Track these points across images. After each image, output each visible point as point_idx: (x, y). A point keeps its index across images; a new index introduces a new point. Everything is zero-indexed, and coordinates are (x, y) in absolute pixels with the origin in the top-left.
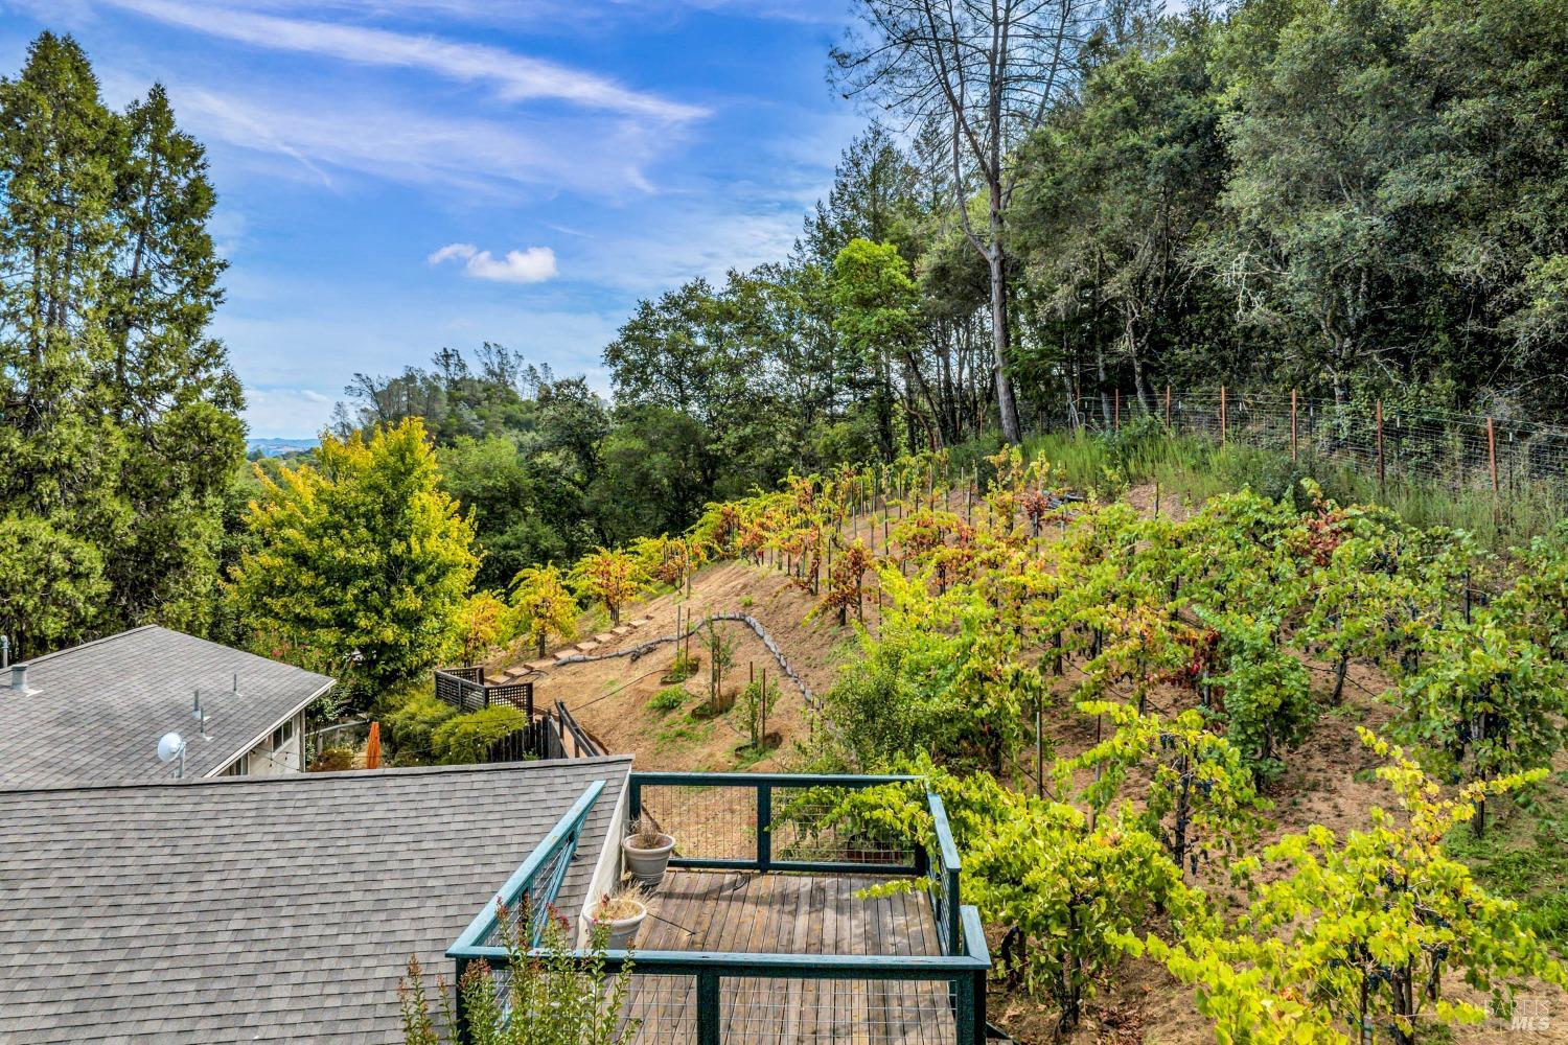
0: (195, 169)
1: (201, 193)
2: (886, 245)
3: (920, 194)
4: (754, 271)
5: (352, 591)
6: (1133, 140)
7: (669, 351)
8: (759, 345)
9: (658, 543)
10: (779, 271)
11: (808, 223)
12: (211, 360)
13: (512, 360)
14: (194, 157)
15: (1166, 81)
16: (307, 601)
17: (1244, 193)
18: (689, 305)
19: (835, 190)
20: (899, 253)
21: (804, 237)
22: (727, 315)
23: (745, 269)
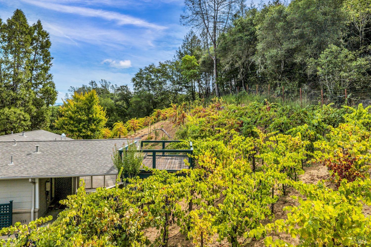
0: (47, 38)
1: (48, 43)
2: (193, 57)
3: (201, 46)
4: (165, 62)
5: (81, 125)
6: (240, 35)
7: (146, 79)
8: (166, 78)
9: (144, 119)
10: (170, 62)
11: (177, 52)
12: (50, 78)
13: (108, 83)
14: (47, 35)
15: (248, 23)
16: (72, 126)
17: (260, 46)
18: (151, 69)
19: (183, 45)
20: (196, 58)
21: (176, 55)
22: (159, 71)
23: (163, 62)
